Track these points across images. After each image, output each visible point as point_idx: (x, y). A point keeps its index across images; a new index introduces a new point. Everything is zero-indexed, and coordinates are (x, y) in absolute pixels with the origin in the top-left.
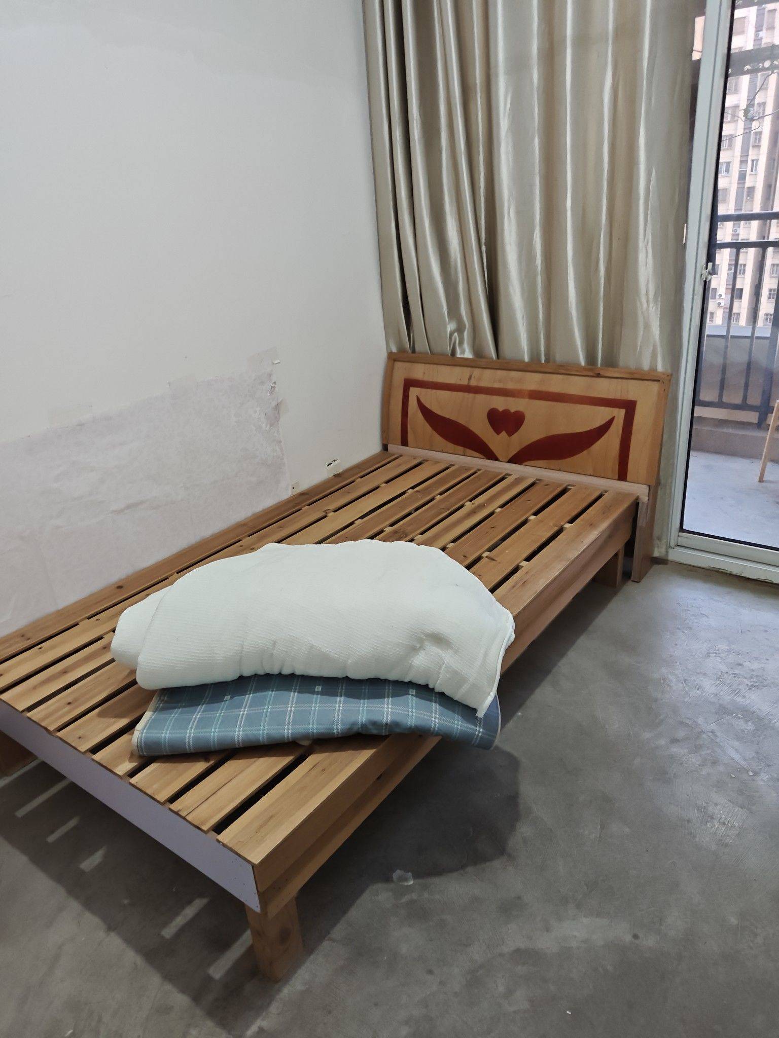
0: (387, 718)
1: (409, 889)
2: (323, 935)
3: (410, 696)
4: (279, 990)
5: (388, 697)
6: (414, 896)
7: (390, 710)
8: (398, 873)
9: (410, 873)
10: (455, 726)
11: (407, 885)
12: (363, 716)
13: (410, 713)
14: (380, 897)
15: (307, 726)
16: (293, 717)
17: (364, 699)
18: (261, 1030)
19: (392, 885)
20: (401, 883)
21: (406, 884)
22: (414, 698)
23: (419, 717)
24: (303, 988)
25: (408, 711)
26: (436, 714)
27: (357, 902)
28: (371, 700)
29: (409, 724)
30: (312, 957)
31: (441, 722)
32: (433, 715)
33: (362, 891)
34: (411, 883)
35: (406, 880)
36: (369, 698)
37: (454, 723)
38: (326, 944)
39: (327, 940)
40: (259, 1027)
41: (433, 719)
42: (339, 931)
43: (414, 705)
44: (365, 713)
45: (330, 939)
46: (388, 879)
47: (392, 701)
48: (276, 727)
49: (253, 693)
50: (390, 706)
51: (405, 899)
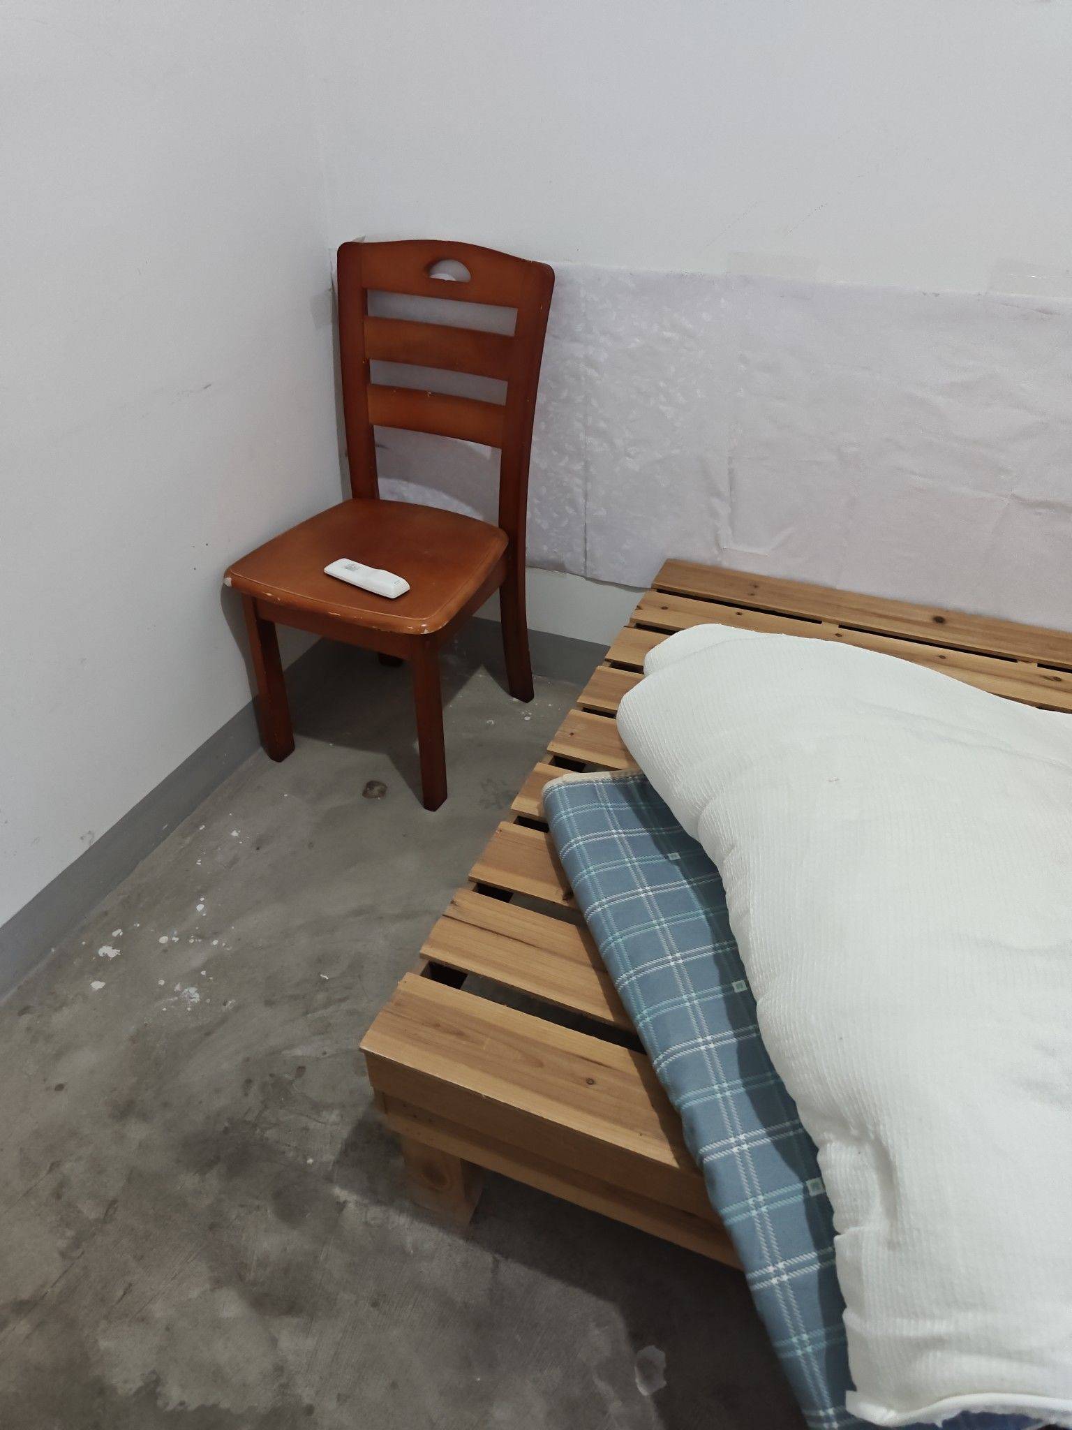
0: (712, 1152)
1: (627, 1392)
2: (501, 1250)
3: (800, 1186)
4: (401, 1211)
5: (770, 1134)
6: (615, 1407)
7: (735, 1150)
8: (656, 1355)
9: (665, 1383)
10: (794, 1340)
11: (635, 1384)
12: (696, 1097)
13: (751, 1201)
14: (597, 1332)
15: (643, 1005)
16: (655, 972)
17: (745, 1085)
18: (341, 1206)
19: (625, 1348)
20: (636, 1368)
21: (637, 1380)
22: (800, 1198)
23: (754, 1227)
24: (409, 1247)
25: (754, 1195)
26: (789, 1270)
27: (576, 1290)
28: (746, 1101)
29: (725, 1211)
30: (461, 1242)
31: (779, 1294)
32: (781, 1265)
33: (599, 1293)
34: (643, 1391)
35: (647, 1378)
36: (750, 1094)
37: (798, 1333)
38: (488, 1258)
39: (494, 1258)
40: (345, 1202)
41: (771, 1269)
42: (515, 1273)
43: (780, 1204)
44: (706, 1099)
45: (496, 1262)
46: (638, 1338)
47: (760, 1148)
48: (625, 954)
49: (693, 888)
50: (745, 1147)
51: (602, 1386)
